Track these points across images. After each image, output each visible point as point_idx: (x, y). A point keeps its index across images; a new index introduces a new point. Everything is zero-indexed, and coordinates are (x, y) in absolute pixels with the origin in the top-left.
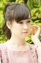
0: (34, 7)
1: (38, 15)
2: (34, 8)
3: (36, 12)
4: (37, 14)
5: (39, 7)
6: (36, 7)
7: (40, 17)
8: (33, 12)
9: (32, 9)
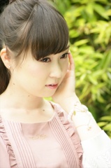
0: (73, 4)
1: (85, 27)
2: (73, 7)
3: (78, 18)
4: (81, 23)
5: (85, 5)
6: (78, 5)
7: (89, 30)
8: (70, 18)
9: (67, 8)
